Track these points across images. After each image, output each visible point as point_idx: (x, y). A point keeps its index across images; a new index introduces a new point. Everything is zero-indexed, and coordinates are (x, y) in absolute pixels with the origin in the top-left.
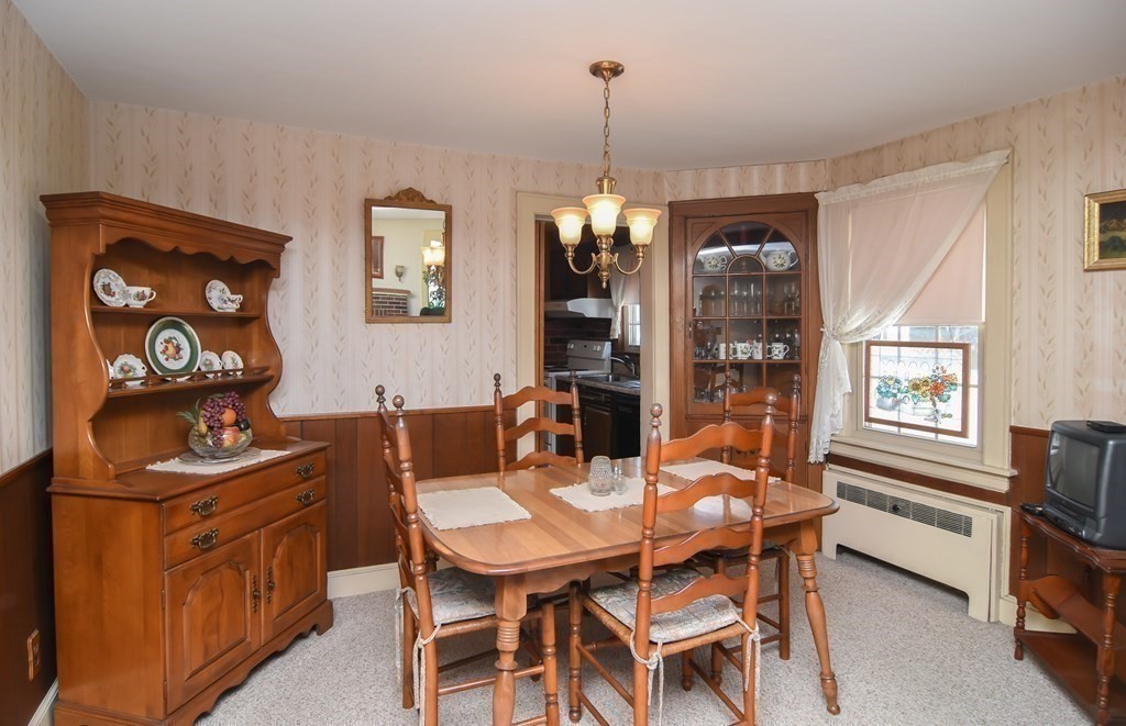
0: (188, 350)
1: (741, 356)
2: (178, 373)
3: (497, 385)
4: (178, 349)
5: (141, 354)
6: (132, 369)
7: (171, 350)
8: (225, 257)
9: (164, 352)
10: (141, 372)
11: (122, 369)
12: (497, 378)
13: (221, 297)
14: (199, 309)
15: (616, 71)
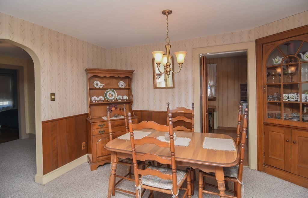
0: (114, 95)
1: (292, 100)
2: (111, 100)
3: (168, 106)
4: (112, 95)
5: (104, 96)
6: (102, 99)
7: (110, 95)
8: (117, 77)
9: (109, 96)
10: (103, 99)
11: (100, 99)
12: (168, 104)
13: (122, 84)
14: (117, 87)
15: (170, 12)
